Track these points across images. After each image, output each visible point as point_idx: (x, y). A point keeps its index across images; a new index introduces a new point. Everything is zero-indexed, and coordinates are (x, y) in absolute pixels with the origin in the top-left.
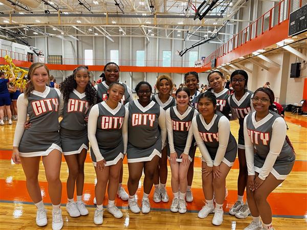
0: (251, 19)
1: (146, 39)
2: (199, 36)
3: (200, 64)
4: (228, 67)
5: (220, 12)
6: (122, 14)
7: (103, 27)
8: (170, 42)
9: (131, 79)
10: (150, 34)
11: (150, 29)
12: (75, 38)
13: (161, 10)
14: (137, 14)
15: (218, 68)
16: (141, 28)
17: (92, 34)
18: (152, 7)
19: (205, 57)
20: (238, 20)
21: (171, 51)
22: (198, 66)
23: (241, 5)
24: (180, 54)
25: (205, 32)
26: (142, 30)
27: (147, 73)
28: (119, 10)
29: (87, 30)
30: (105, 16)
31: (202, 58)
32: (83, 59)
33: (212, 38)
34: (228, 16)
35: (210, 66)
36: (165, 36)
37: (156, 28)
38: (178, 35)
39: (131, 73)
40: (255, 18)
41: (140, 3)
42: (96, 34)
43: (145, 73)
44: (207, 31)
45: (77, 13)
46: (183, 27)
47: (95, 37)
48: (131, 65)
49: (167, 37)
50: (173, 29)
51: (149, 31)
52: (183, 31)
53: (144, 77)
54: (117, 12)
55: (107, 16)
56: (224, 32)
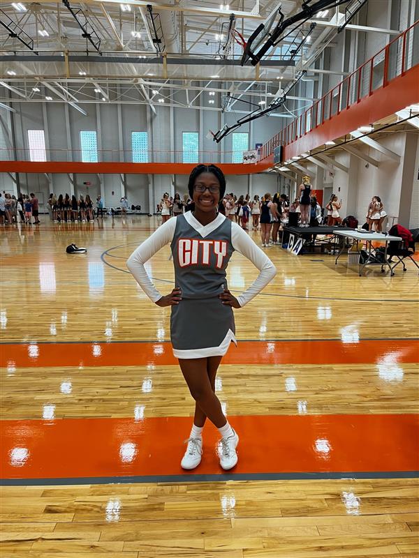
0: (346, 69)
1: (148, 109)
2: (250, 102)
3: (253, 157)
4: (304, 162)
5: (289, 53)
6: (97, 55)
7: (63, 84)
8: (195, 115)
9: (123, 187)
10: (156, 99)
11: (156, 88)
12: (7, 107)
13: (176, 48)
14: (127, 56)
15: (286, 163)
16: (139, 86)
17: (41, 98)
18: (156, 41)
19: (261, 145)
20: (321, 71)
21: (199, 132)
22: (248, 161)
23: (326, 41)
24: (215, 139)
25: (262, 95)
26: (141, 90)
27: (153, 175)
28: (91, 47)
29: (30, 89)
30: (62, 59)
31: (257, 145)
32: (26, 150)
33: (274, 108)
34: (304, 62)
35: (272, 161)
36: (186, 104)
37: (168, 85)
38: (210, 102)
39: (122, 175)
40: (353, 67)
41: (133, 33)
42: (49, 99)
43: (150, 176)
44: (264, 93)
45: (6, 54)
46: (219, 84)
47: (47, 104)
48: (122, 161)
49: (190, 105)
50: (202, 89)
51: (155, 92)
52: (220, 94)
53: (149, 183)
54: (87, 51)
55: (67, 59)
56: (297, 95)
